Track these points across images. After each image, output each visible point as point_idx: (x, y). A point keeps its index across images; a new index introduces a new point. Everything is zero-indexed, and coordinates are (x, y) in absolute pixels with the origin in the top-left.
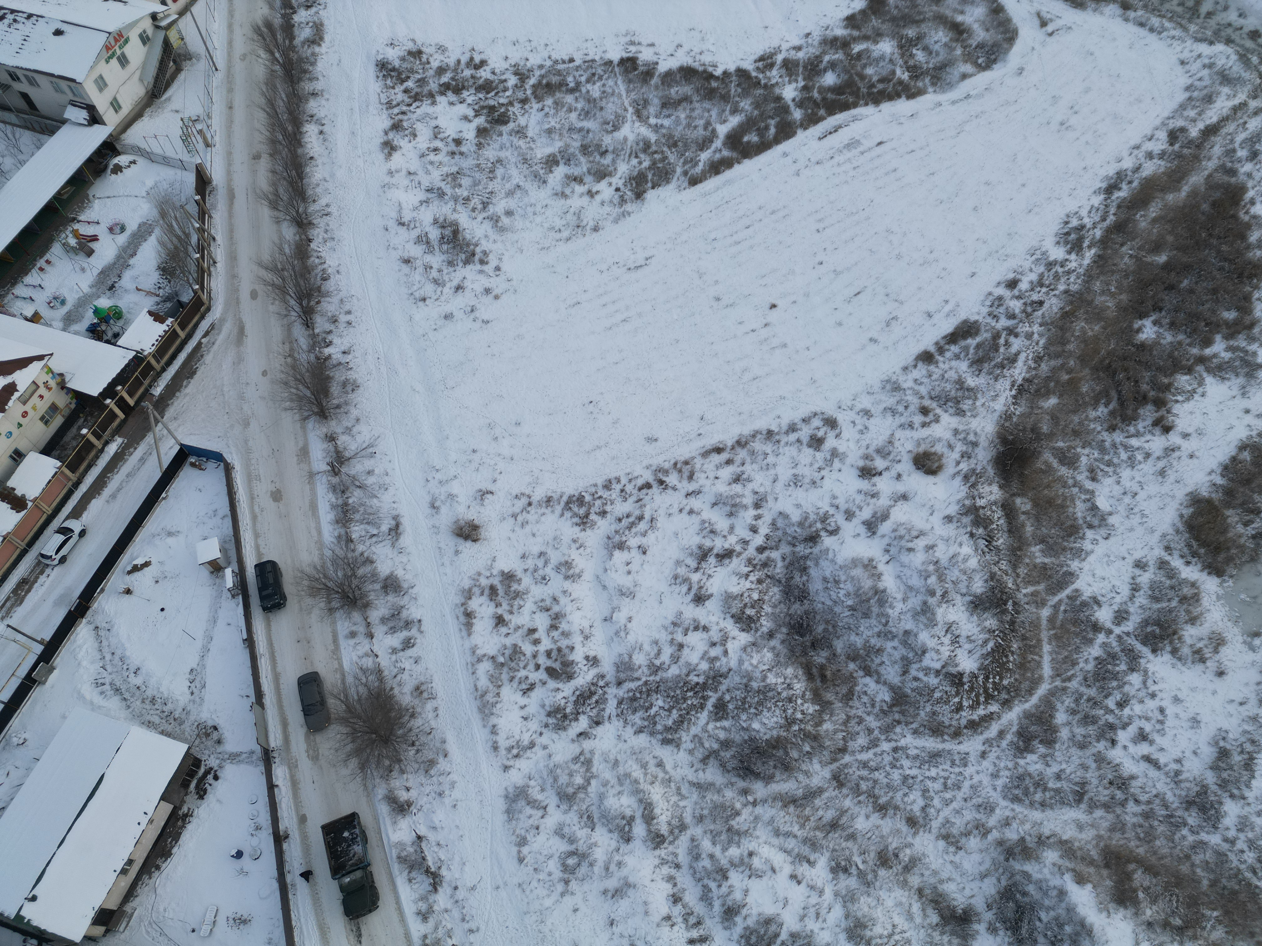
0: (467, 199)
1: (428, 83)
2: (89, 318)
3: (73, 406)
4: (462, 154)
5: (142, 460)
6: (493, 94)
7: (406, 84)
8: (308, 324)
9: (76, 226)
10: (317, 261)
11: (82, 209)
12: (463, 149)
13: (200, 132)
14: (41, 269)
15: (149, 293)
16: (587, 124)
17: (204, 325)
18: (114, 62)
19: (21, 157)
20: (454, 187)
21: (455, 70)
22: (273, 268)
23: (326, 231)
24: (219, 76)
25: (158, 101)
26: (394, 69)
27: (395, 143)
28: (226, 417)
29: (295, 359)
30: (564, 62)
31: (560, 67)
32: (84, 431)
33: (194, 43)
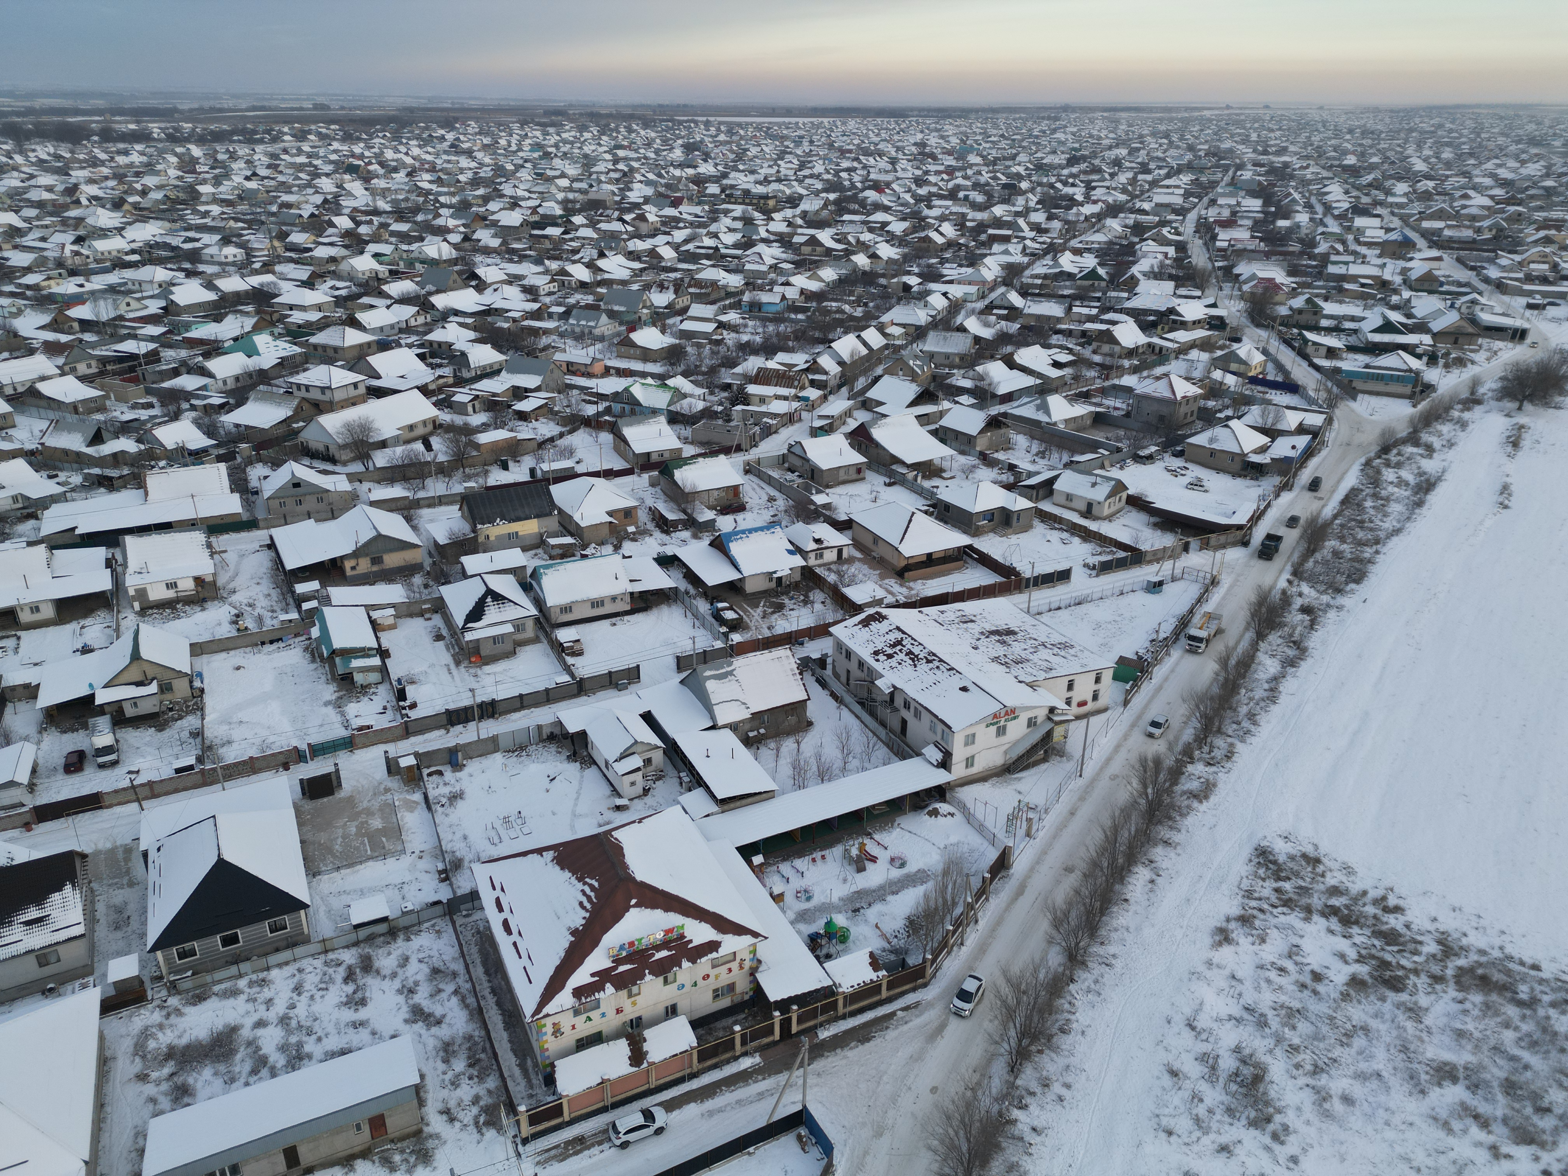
0: (1294, 1049)
1: (1311, 896)
2: (818, 926)
3: (746, 997)
4: (1315, 992)
5: (761, 1096)
6: (1395, 948)
7: (1281, 884)
8: (1014, 1069)
9: (867, 841)
10: (1067, 1006)
11: (882, 829)
12: (1320, 988)
13: (1029, 820)
14: (814, 860)
15: (883, 936)
16: (1526, 1056)
17: (910, 999)
18: (993, 729)
19: (866, 765)
20: (1284, 1025)
21: (1355, 900)
22: (1015, 986)
23: (1096, 982)
24: (1080, 782)
25: (1008, 776)
26: (1275, 862)
27: (1234, 935)
28: (865, 1109)
29: (975, 1097)
30: (1522, 963)
31: (1511, 966)
32: (737, 1028)
33: (1074, 745)
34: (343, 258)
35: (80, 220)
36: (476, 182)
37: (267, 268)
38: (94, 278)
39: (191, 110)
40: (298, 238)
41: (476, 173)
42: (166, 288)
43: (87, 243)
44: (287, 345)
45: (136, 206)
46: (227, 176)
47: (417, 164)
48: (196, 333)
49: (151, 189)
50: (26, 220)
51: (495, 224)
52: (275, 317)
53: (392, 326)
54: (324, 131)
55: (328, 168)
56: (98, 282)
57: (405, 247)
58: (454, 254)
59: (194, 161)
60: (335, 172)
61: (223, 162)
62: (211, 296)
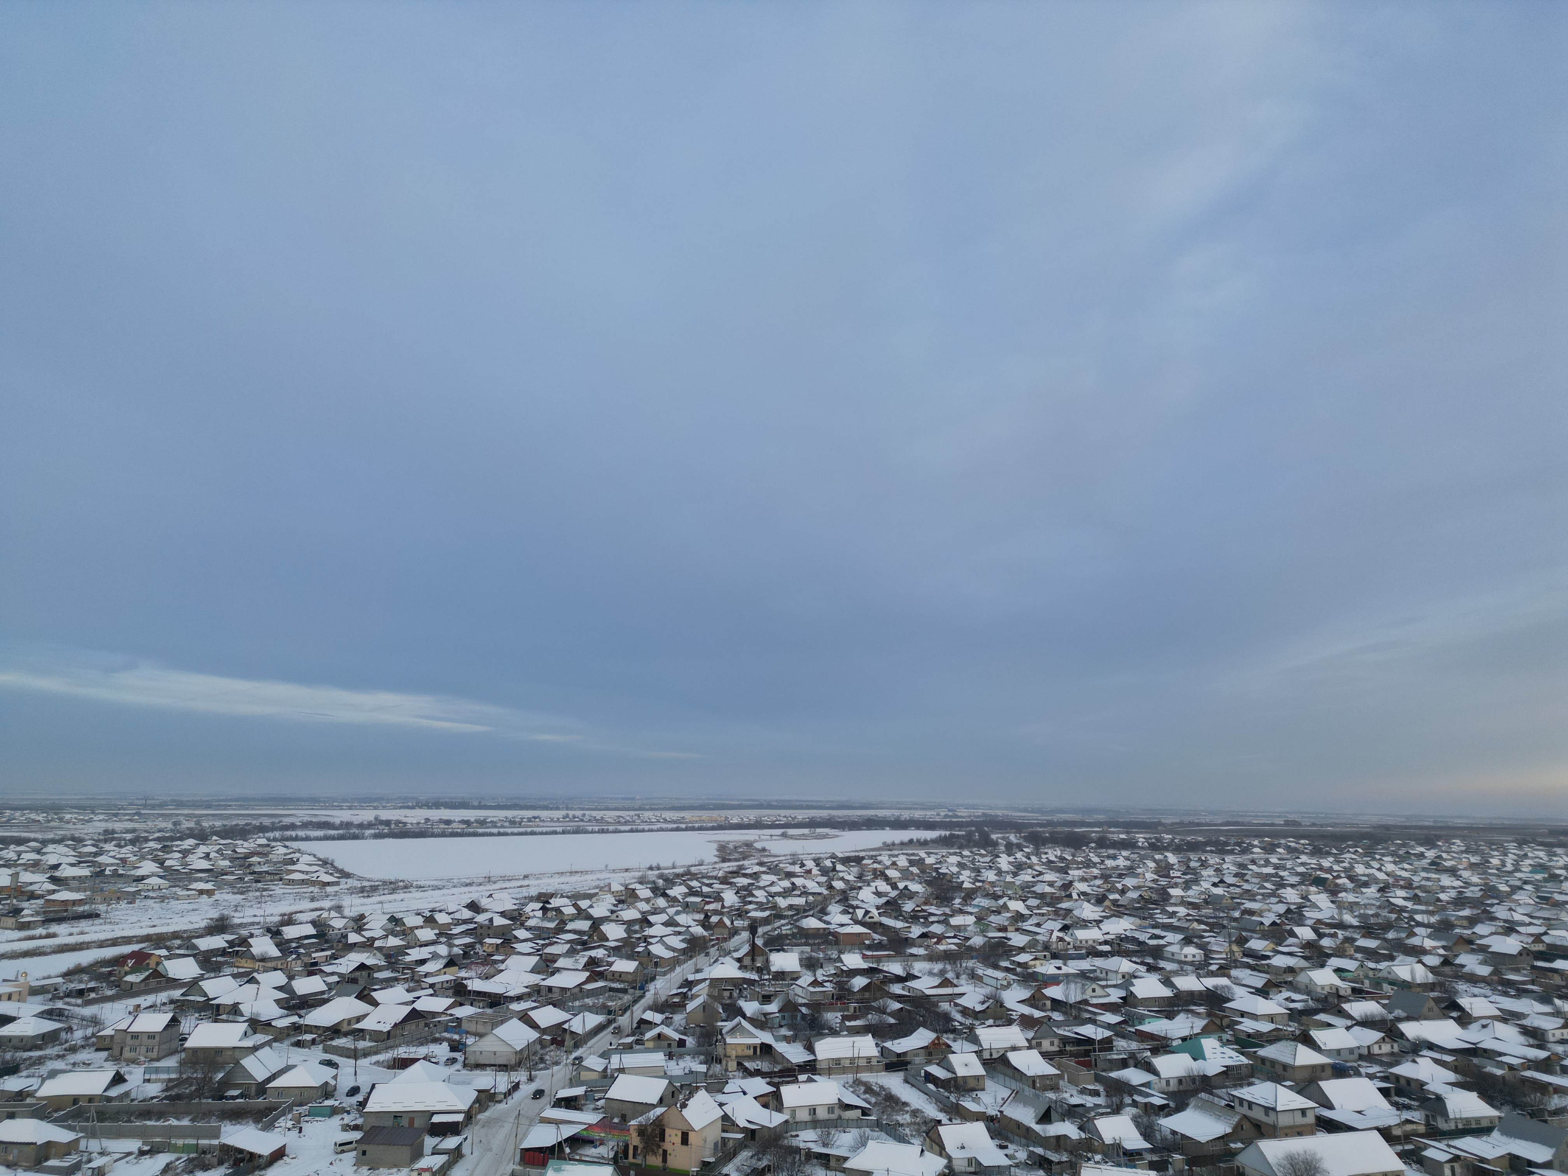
34: (1302, 969)
35: (1069, 911)
36: (1460, 902)
37: (1223, 971)
38: (1071, 963)
39: (1172, 824)
40: (1257, 944)
41: (1460, 893)
42: (1129, 979)
43: (1071, 931)
44: (1234, 1054)
45: (1115, 902)
46: (1196, 881)
47: (1391, 880)
48: (1146, 1027)
49: (1129, 889)
50: (1028, 907)
51: (1483, 949)
52: (1226, 1022)
53: (1351, 1051)
54: (1293, 845)
55: (1294, 880)
56: (1073, 967)
57: (1372, 965)
58: (1431, 978)
59: (1170, 867)
60: (1301, 883)
61: (1194, 869)
62: (1167, 992)
